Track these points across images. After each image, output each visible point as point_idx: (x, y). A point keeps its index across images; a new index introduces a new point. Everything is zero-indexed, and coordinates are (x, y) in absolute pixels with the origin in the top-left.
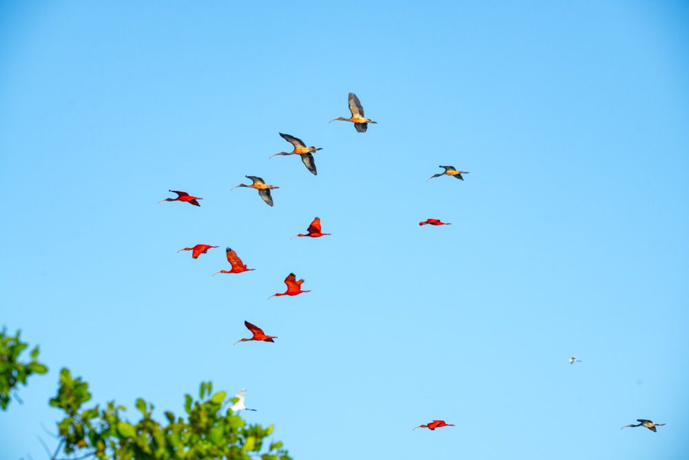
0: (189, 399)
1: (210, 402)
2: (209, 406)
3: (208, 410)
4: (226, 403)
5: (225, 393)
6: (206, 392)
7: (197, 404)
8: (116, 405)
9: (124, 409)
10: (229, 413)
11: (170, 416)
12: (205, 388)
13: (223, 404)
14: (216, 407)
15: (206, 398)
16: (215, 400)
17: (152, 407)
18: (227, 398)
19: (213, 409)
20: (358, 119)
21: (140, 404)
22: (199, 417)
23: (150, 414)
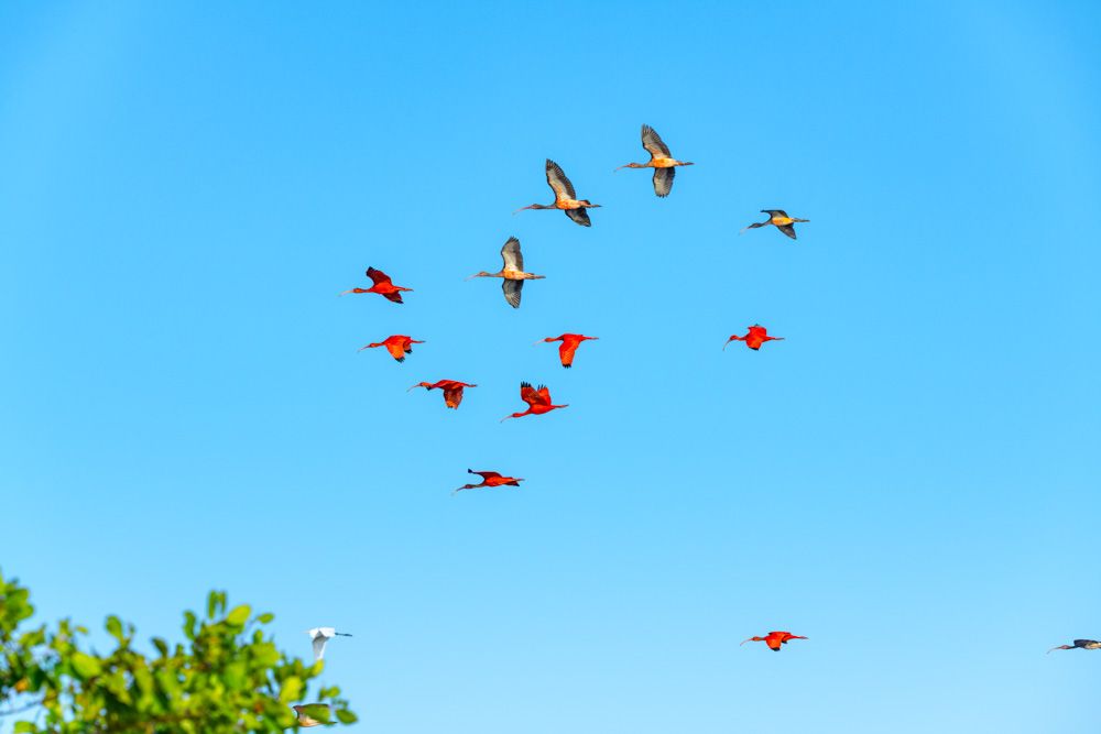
0: (190, 619)
1: (225, 623)
2: (222, 629)
3: (222, 635)
4: (252, 623)
5: (249, 608)
6: (218, 608)
7: (203, 626)
8: (73, 624)
9: (85, 632)
10: (256, 639)
11: (160, 646)
12: (216, 601)
13: (247, 624)
14: (235, 632)
15: (218, 617)
16: (233, 620)
17: (132, 630)
18: (252, 616)
19: (229, 635)
20: (662, 161)
21: (113, 625)
22: (207, 646)
23: (128, 642)
